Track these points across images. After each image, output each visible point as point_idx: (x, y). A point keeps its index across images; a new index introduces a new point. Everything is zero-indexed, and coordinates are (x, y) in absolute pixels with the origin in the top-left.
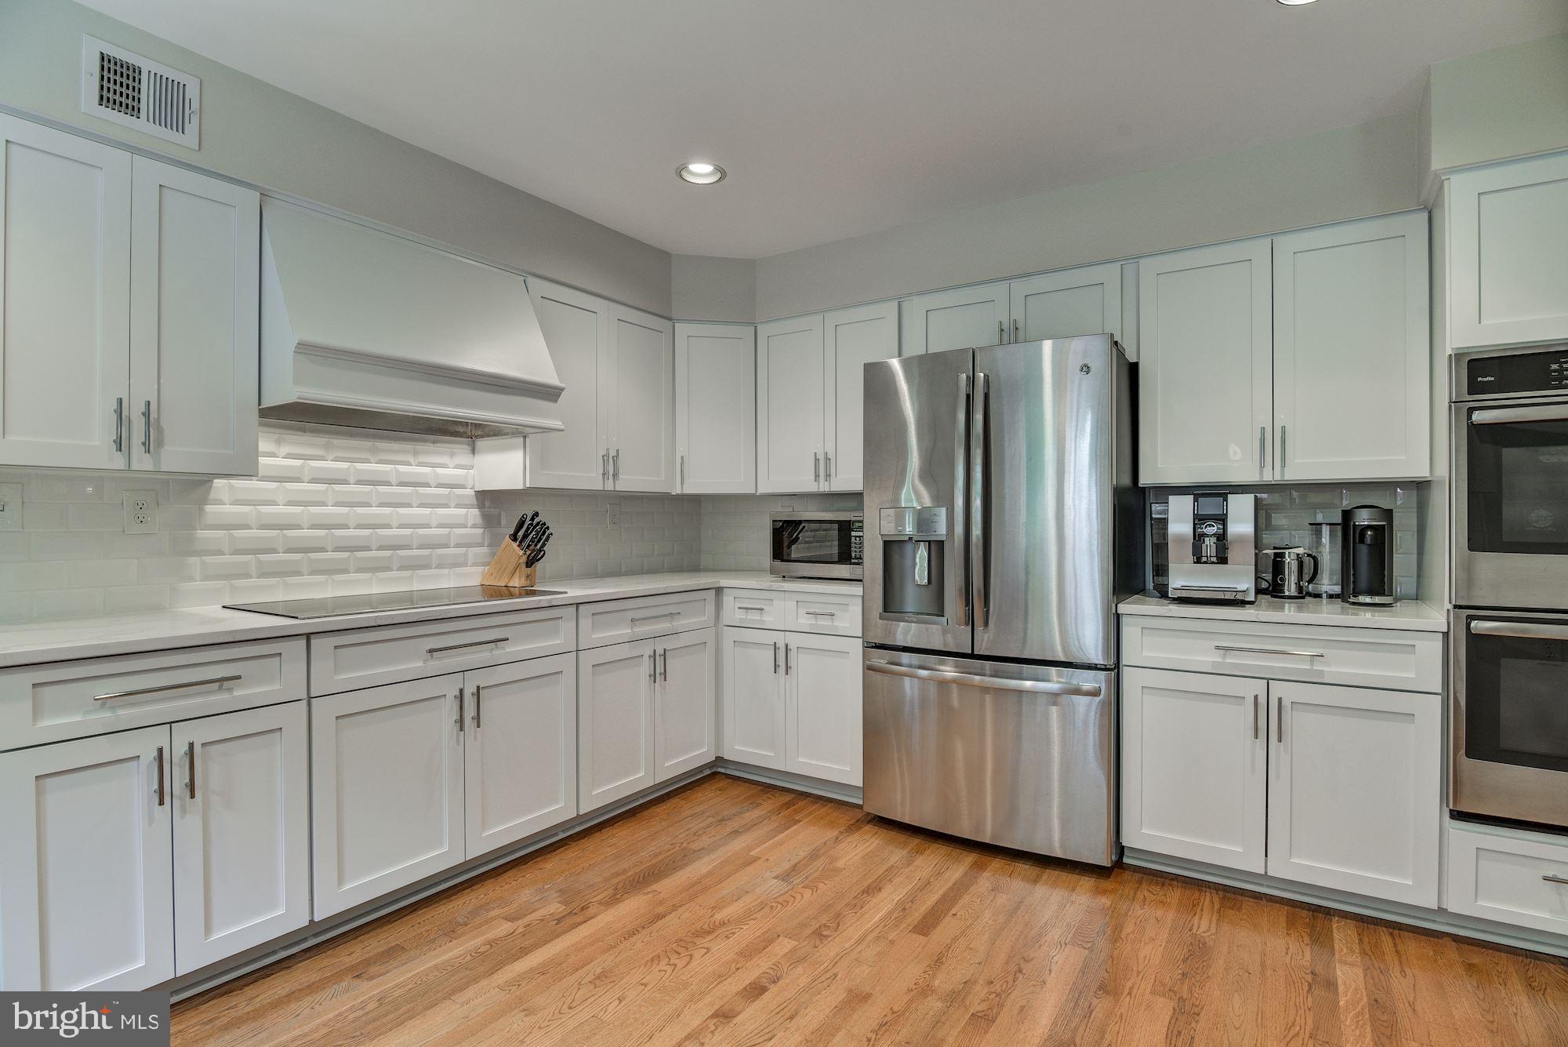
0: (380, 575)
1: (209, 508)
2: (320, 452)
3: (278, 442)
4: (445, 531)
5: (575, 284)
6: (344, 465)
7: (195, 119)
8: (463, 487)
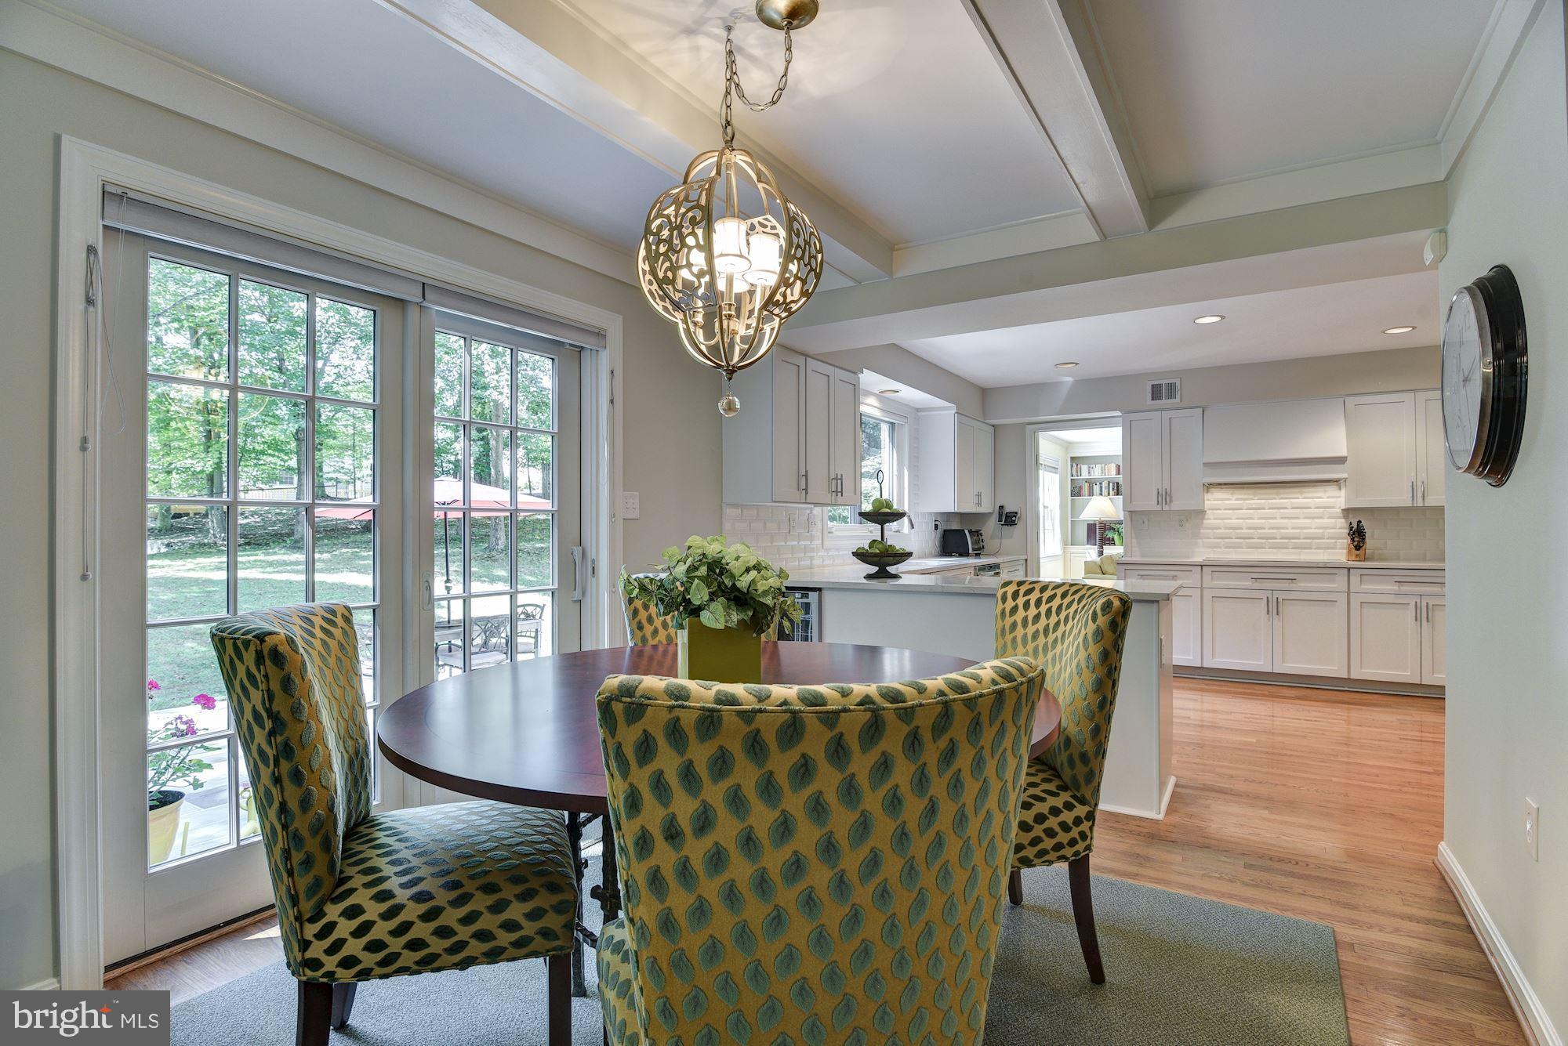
0: (1260, 550)
1: (1205, 521)
2: (1229, 497)
3: (1232, 494)
4: (1321, 530)
5: (1366, 392)
6: (1263, 501)
7: (1179, 392)
8: (1333, 508)
